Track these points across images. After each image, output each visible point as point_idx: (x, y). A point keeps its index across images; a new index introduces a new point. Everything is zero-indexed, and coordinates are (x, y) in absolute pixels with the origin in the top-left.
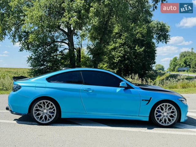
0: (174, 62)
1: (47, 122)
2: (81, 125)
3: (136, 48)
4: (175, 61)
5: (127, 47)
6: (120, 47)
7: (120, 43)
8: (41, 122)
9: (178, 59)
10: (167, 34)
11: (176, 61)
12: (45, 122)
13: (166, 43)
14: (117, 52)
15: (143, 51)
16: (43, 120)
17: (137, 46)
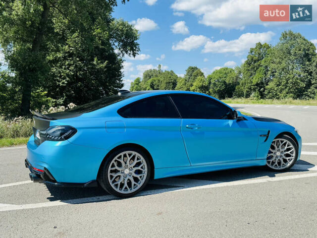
0: (136, 86)
1: (133, 190)
2: (183, 187)
3: (95, 63)
4: (137, 84)
5: (78, 59)
6: (65, 58)
7: (66, 53)
8: (122, 192)
9: (141, 81)
10: (135, 41)
11: (140, 84)
12: (129, 192)
13: (134, 56)
14: (61, 67)
15: (105, 67)
16: (126, 188)
17: (96, 59)
